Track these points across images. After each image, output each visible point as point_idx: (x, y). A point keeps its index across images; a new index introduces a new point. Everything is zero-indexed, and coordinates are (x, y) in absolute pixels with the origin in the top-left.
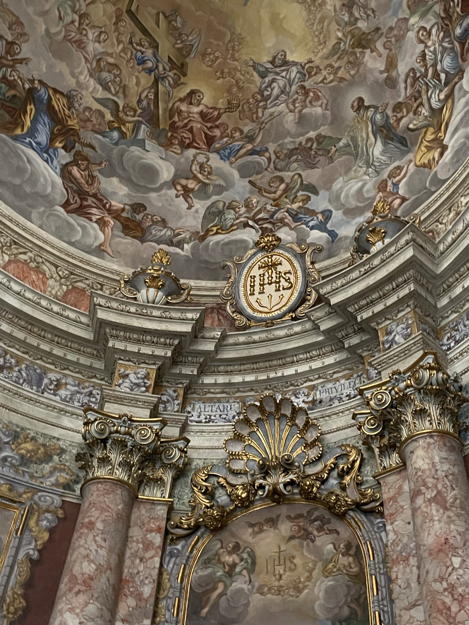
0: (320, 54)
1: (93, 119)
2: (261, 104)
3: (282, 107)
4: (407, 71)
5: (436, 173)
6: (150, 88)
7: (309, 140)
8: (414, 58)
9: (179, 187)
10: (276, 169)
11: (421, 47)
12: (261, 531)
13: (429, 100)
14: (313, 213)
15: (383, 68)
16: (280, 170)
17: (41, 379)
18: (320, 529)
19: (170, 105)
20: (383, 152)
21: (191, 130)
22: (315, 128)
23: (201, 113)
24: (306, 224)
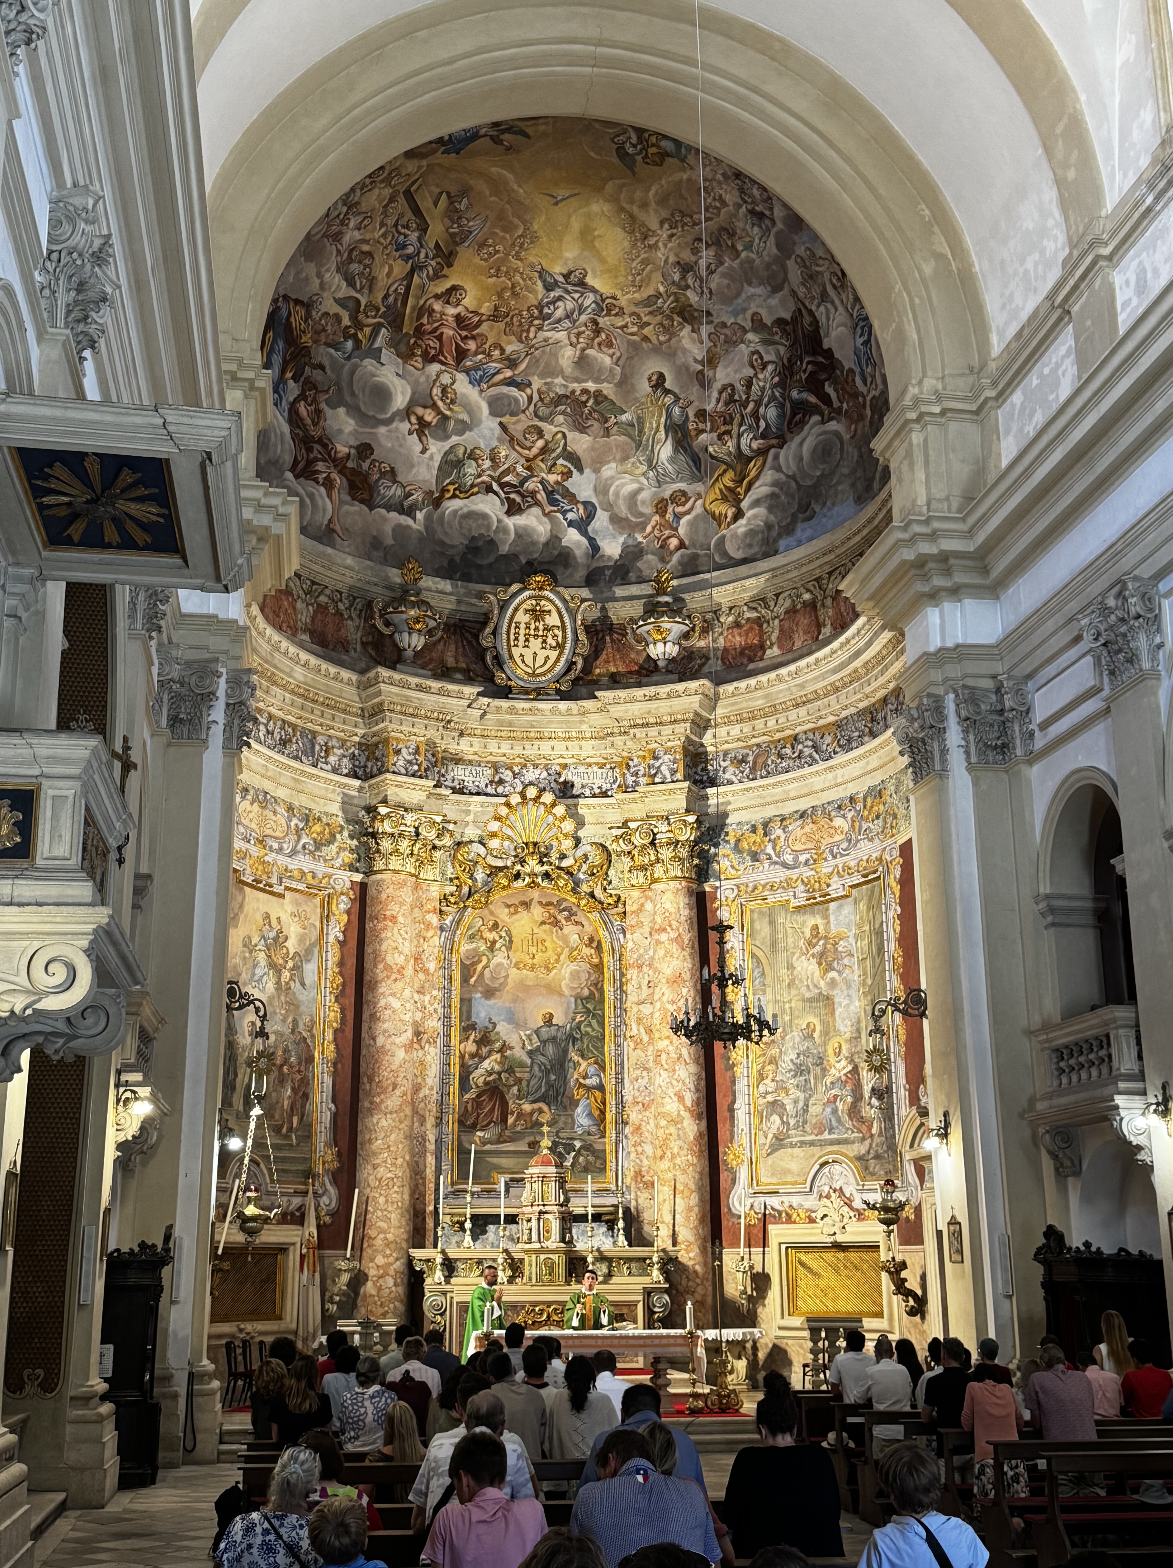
0: (629, 296)
1: (329, 328)
2: (536, 322)
3: (562, 335)
4: (726, 382)
5: (724, 537)
6: (403, 279)
7: (585, 391)
8: (738, 376)
9: (413, 419)
10: (536, 415)
11: (751, 372)
12: (516, 912)
13: (740, 436)
14: (572, 498)
15: (699, 358)
16: (541, 419)
17: (313, 746)
18: (568, 919)
19: (422, 302)
20: (672, 460)
21: (440, 338)
22: (597, 380)
23: (458, 318)
24: (564, 513)
